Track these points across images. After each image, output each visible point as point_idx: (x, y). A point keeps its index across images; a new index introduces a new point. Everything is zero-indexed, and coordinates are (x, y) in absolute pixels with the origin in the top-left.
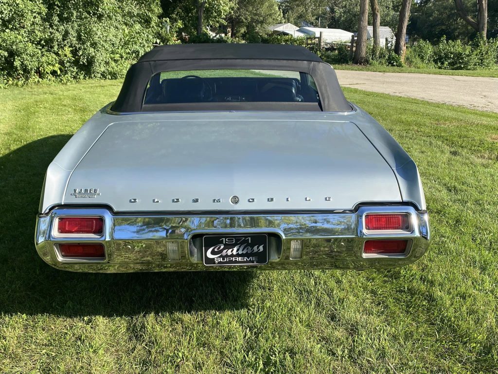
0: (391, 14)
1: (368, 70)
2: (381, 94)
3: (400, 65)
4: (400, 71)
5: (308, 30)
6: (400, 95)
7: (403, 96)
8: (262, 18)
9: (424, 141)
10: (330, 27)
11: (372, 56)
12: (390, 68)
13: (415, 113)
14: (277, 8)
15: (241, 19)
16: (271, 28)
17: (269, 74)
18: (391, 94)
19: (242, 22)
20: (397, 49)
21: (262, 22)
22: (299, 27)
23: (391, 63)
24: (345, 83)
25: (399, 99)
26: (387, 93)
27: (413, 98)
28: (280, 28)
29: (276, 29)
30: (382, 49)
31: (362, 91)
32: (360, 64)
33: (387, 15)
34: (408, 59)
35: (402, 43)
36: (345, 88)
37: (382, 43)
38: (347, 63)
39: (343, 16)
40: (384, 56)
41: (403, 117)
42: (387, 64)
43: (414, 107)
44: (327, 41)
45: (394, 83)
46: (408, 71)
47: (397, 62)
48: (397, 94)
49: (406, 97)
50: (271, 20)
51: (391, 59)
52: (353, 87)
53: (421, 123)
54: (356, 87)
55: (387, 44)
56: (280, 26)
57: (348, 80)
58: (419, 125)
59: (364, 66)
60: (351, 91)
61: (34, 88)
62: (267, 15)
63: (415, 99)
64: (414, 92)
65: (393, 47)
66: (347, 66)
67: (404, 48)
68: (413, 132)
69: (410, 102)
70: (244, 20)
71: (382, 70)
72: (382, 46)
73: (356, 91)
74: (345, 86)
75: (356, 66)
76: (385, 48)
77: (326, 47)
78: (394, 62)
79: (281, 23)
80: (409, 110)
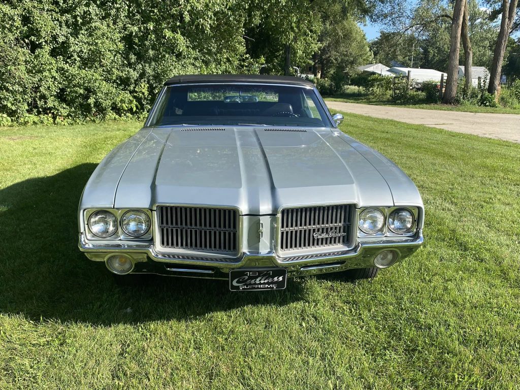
0: (487, 54)
1: (459, 110)
2: (469, 135)
3: (494, 106)
4: (493, 112)
5: (399, 70)
6: (490, 137)
7: (493, 138)
8: (352, 59)
9: (510, 190)
10: (422, 67)
11: (463, 95)
12: (482, 107)
13: (504, 157)
14: (368, 49)
15: (331, 60)
16: (361, 69)
17: (350, 113)
18: (480, 135)
19: (332, 63)
20: (491, 89)
21: (352, 63)
22: (390, 68)
23: (484, 104)
24: (430, 123)
25: (488, 141)
26: (475, 134)
27: (504, 140)
28: (370, 69)
29: (366, 70)
30: (474, 89)
31: (448, 131)
32: (451, 104)
33: (484, 55)
34: (503, 99)
35: (497, 82)
36: (429, 128)
37: (474, 83)
38: (436, 103)
39: (437, 56)
40: (477, 96)
41: (488, 162)
42: (480, 104)
43: (504, 151)
44: (418, 81)
45: (485, 123)
46: (502, 112)
47: (490, 102)
48: (487, 136)
49: (496, 138)
50: (361, 60)
51: (484, 99)
52: (438, 127)
53: (509, 169)
54: (442, 127)
55: (479, 84)
56: (371, 66)
57: (434, 120)
58: (506, 171)
59: (454, 106)
60: (436, 131)
61: (110, 125)
62: (358, 56)
63: (507, 142)
64: (506, 133)
65: (487, 87)
66: (436, 106)
67: (499, 88)
68: (498, 180)
69: (500, 145)
70: (334, 61)
71: (474, 109)
72: (474, 85)
73: (441, 131)
74: (429, 126)
75: (445, 106)
76: (477, 87)
77: (417, 87)
78: (487, 103)
79: (372, 63)
80: (497, 153)
